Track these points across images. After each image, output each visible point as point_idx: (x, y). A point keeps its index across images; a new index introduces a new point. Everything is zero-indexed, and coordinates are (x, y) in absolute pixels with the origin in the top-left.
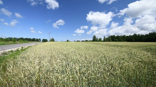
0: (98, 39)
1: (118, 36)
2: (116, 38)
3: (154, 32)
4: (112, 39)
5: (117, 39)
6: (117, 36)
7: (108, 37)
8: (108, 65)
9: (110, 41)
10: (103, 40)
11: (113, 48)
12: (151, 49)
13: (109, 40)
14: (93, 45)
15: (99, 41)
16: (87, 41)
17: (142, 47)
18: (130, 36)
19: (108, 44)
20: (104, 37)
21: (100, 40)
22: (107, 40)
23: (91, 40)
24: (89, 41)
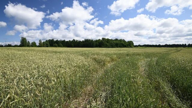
0: (31, 43)
1: (58, 40)
2: (55, 43)
3: (88, 39)
4: (50, 44)
5: (57, 44)
6: (56, 41)
7: (45, 41)
8: (41, 78)
9: (47, 47)
10: (38, 44)
11: (51, 55)
12: (85, 54)
13: (47, 44)
14: (20, 52)
15: (32, 46)
16: (10, 46)
17: (79, 52)
18: (69, 41)
19: (45, 50)
20: (40, 41)
21: (34, 45)
22: (44, 45)
23: (19, 45)
24: (13, 46)
